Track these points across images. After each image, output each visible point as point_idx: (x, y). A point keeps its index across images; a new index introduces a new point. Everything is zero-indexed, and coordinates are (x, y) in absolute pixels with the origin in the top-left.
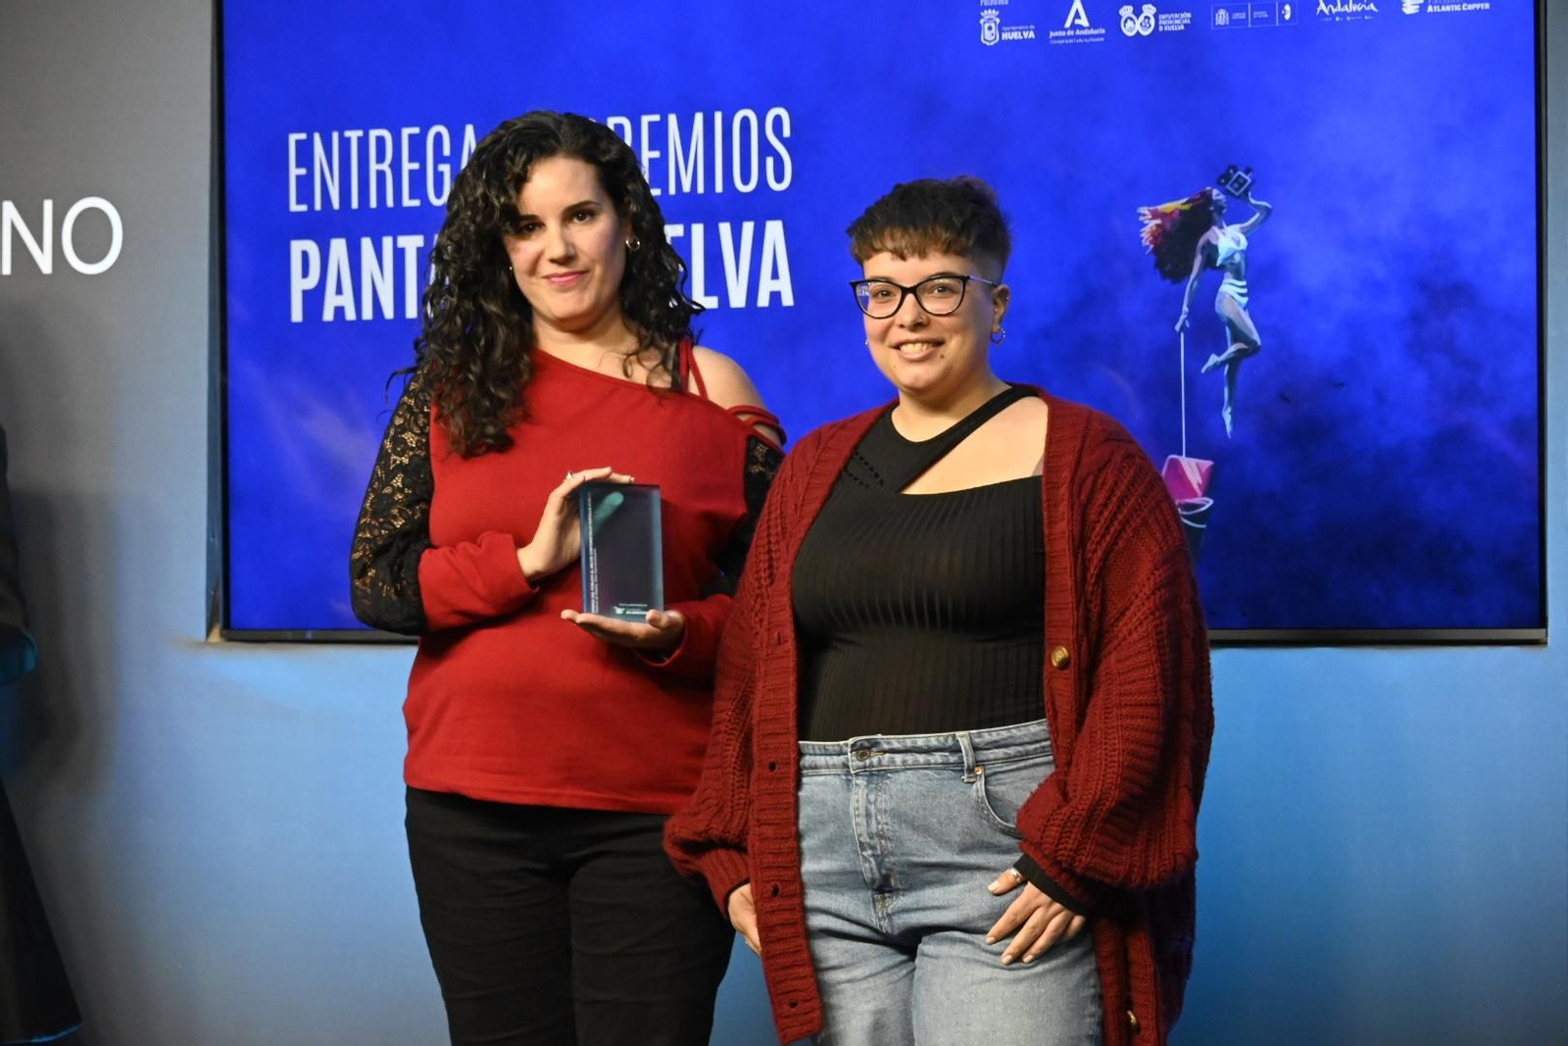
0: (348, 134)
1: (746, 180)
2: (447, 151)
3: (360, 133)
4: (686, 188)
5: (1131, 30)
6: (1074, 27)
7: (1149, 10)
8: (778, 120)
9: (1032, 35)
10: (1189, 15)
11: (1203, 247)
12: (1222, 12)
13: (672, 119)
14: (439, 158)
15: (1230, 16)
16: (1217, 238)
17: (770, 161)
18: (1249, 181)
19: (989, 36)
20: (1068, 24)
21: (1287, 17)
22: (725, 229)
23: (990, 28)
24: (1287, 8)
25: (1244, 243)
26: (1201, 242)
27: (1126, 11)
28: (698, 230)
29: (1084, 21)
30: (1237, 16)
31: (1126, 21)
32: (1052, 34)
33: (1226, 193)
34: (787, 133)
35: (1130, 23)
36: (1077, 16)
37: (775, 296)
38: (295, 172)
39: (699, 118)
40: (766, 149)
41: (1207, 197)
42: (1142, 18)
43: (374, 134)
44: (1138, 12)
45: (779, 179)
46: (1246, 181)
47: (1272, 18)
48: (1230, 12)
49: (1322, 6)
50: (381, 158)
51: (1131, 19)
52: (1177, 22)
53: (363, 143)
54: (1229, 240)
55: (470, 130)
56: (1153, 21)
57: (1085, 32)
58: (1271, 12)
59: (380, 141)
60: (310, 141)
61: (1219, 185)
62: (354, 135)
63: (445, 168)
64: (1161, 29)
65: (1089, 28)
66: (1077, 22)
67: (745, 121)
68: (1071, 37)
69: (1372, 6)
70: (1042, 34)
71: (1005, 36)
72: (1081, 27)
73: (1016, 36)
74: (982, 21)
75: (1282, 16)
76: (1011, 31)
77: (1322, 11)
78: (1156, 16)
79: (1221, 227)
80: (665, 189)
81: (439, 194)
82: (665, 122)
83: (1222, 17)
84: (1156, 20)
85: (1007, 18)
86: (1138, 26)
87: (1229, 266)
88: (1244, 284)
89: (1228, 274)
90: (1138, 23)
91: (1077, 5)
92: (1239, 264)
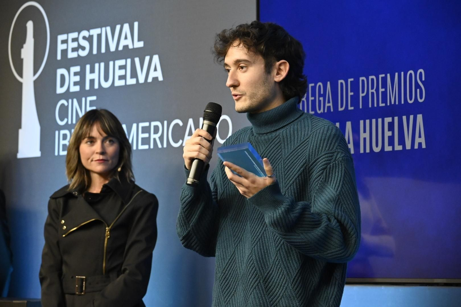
1: (411, 98)
2: (322, 93)
4: (393, 103)
8: (421, 74)
13: (388, 75)
14: (320, 95)
17: (418, 90)
22: (404, 118)
28: (396, 118)
34: (423, 79)
37: (420, 144)
39: (397, 74)
40: (417, 86)
45: (421, 97)
55: (329, 83)
63: (321, 99)
67: (411, 75)
80: (386, 103)
81: (320, 109)
82: (386, 76)
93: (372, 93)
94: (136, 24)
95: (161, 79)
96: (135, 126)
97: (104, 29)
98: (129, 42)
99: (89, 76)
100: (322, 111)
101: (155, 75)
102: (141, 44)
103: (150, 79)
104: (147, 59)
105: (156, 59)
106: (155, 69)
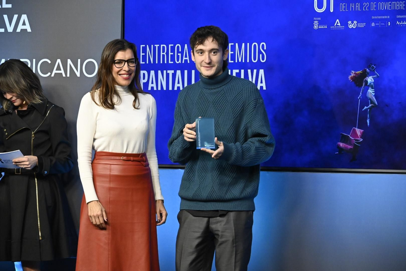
0: (155, 45)
1: (255, 59)
2: (180, 50)
4: (240, 61)
5: (351, 27)
6: (337, 25)
7: (355, 22)
8: (263, 45)
9: (326, 27)
10: (365, 24)
12: (373, 23)
13: (237, 44)
14: (178, 52)
15: (375, 24)
17: (261, 55)
19: (316, 27)
20: (335, 25)
21: (389, 25)
22: (249, 71)
23: (316, 25)
24: (389, 23)
25: (373, 80)
26: (364, 80)
27: (350, 22)
28: (243, 71)
29: (339, 24)
30: (377, 24)
31: (349, 25)
32: (331, 27)
34: (265, 48)
35: (350, 25)
36: (338, 23)
37: (262, 87)
39: (243, 44)
40: (260, 52)
41: (366, 71)
42: (353, 24)
43: (162, 46)
44: (352, 23)
45: (263, 59)
47: (385, 25)
48: (375, 23)
49: (398, 22)
50: (163, 52)
51: (351, 24)
52: (362, 25)
53: (159, 48)
54: (370, 80)
55: (186, 45)
56: (356, 25)
57: (340, 27)
58: (385, 23)
59: (164, 47)
60: (146, 47)
62: (157, 46)
63: (180, 54)
64: (358, 27)
65: (340, 26)
66: (338, 24)
67: (255, 45)
68: (336, 28)
70: (329, 27)
71: (320, 27)
72: (338, 26)
73: (322, 27)
74: (314, 24)
76: (321, 26)
77: (398, 24)
78: (357, 24)
80: (235, 61)
81: (178, 61)
82: (235, 45)
83: (373, 24)
84: (357, 25)
85: (320, 23)
86: (352, 26)
87: (370, 86)
88: (374, 90)
89: (370, 87)
90: (352, 25)
91: (338, 20)
92: (373, 85)
95: (29, 30)
100: (180, 61)
101: (24, 27)
102: (10, 6)
103: (18, 30)
104: (16, 17)
105: (24, 17)
106: (24, 24)
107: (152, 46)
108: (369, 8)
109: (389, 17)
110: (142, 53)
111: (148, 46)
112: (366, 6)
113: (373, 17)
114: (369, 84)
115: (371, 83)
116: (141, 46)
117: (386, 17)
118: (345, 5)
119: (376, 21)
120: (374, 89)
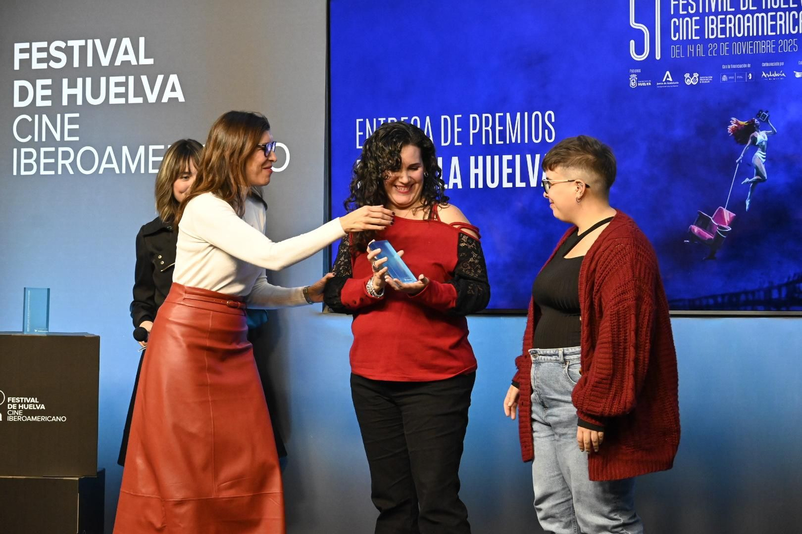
0: (379, 119)
1: (537, 138)
3: (384, 119)
4: (513, 141)
5: (689, 82)
6: (666, 81)
7: (696, 75)
8: (550, 115)
9: (650, 84)
10: (711, 77)
11: (752, 137)
12: (725, 76)
13: (508, 115)
15: (728, 78)
16: (757, 135)
17: (546, 131)
18: (767, 116)
19: (633, 84)
20: (664, 80)
21: (750, 78)
22: (529, 157)
23: (633, 81)
24: (750, 75)
25: (766, 139)
26: (751, 135)
27: (687, 75)
28: (518, 157)
29: (670, 79)
30: (730, 78)
31: (687, 79)
32: (658, 84)
33: (759, 120)
34: (553, 120)
35: (688, 80)
36: (668, 77)
38: (358, 134)
39: (519, 114)
40: (545, 127)
41: (753, 121)
42: (693, 78)
44: (691, 76)
45: (550, 138)
46: (766, 116)
47: (744, 79)
48: (728, 76)
49: (764, 74)
51: (689, 78)
52: (706, 80)
54: (761, 136)
55: (428, 118)
56: (697, 79)
57: (671, 83)
58: (744, 76)
60: (365, 122)
61: (757, 118)
62: (382, 120)
64: (700, 82)
65: (672, 82)
66: (668, 79)
67: (537, 116)
68: (665, 85)
69: (783, 75)
70: (654, 84)
71: (639, 84)
72: (669, 81)
73: (644, 84)
74: (630, 79)
75: (748, 78)
76: (642, 82)
77: (764, 76)
78: (699, 77)
79: (758, 132)
80: (505, 140)
82: (505, 116)
83: (725, 78)
84: (699, 79)
85: (640, 78)
86: (692, 82)
87: (760, 146)
88: (765, 154)
89: (759, 149)
90: (691, 80)
91: (668, 73)
92: (764, 146)
93: (487, 131)
94: (142, 40)
95: (182, 99)
96: (142, 149)
97: (90, 42)
98: (131, 58)
99: (66, 91)
101: (173, 95)
102: (150, 61)
103: (165, 100)
104: (160, 78)
105: (174, 79)
106: (173, 89)
107: (375, 120)
108: (717, 52)
109: (749, 66)
110: (360, 131)
111: (367, 120)
112: (713, 48)
113: (724, 67)
114: (759, 143)
115: (762, 142)
116: (358, 121)
117: (745, 66)
118: (679, 49)
119: (729, 72)
120: (766, 152)
